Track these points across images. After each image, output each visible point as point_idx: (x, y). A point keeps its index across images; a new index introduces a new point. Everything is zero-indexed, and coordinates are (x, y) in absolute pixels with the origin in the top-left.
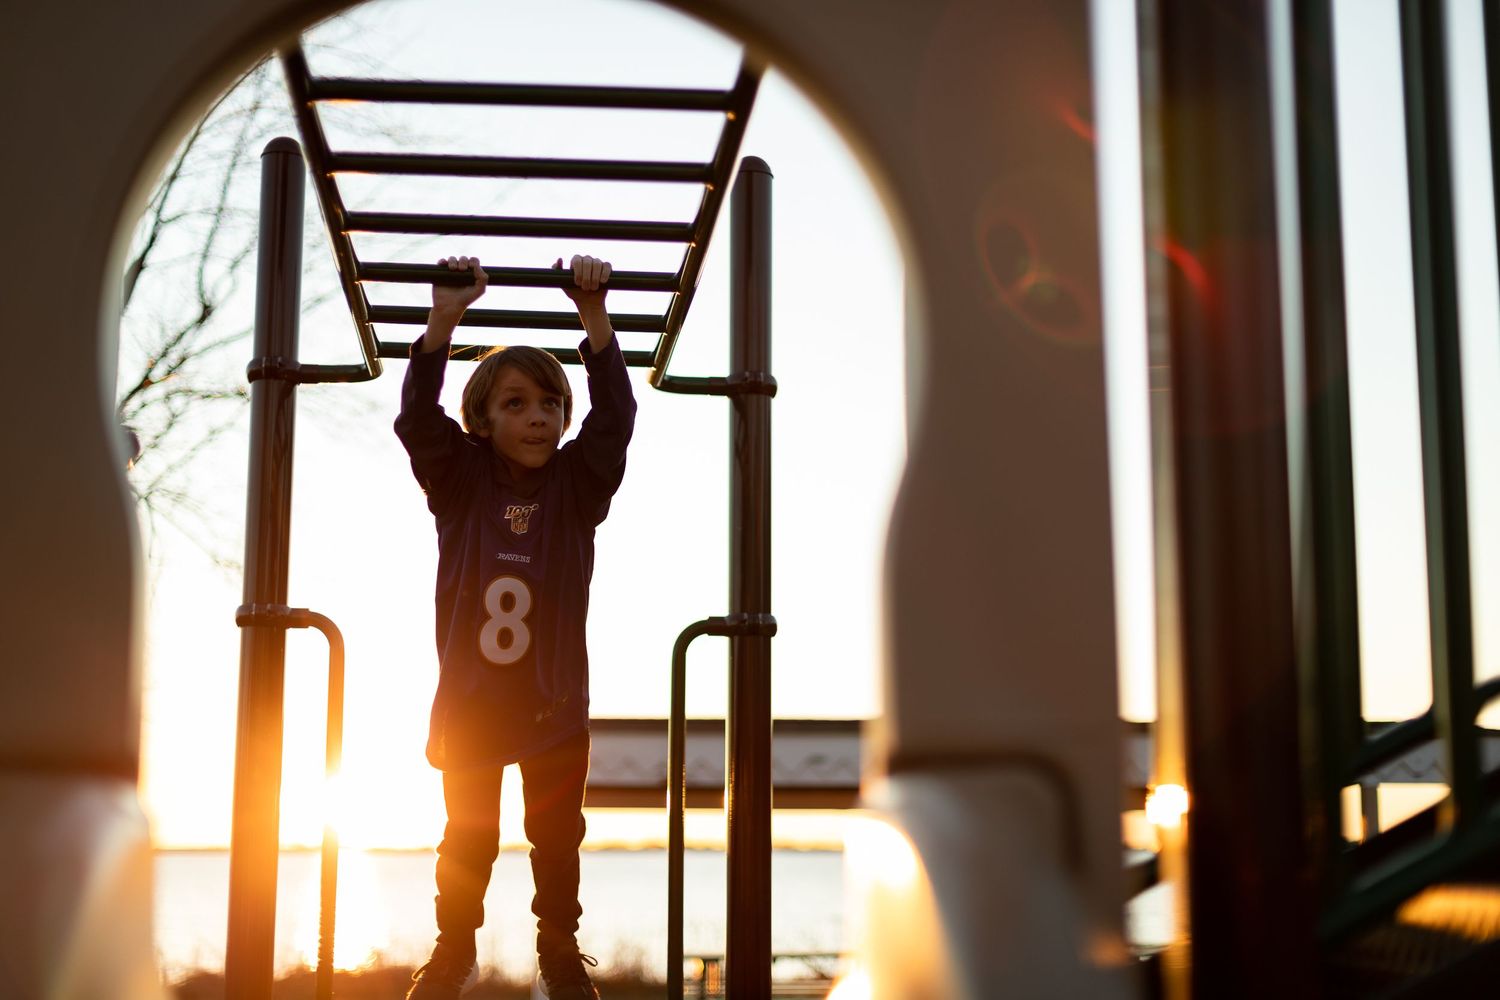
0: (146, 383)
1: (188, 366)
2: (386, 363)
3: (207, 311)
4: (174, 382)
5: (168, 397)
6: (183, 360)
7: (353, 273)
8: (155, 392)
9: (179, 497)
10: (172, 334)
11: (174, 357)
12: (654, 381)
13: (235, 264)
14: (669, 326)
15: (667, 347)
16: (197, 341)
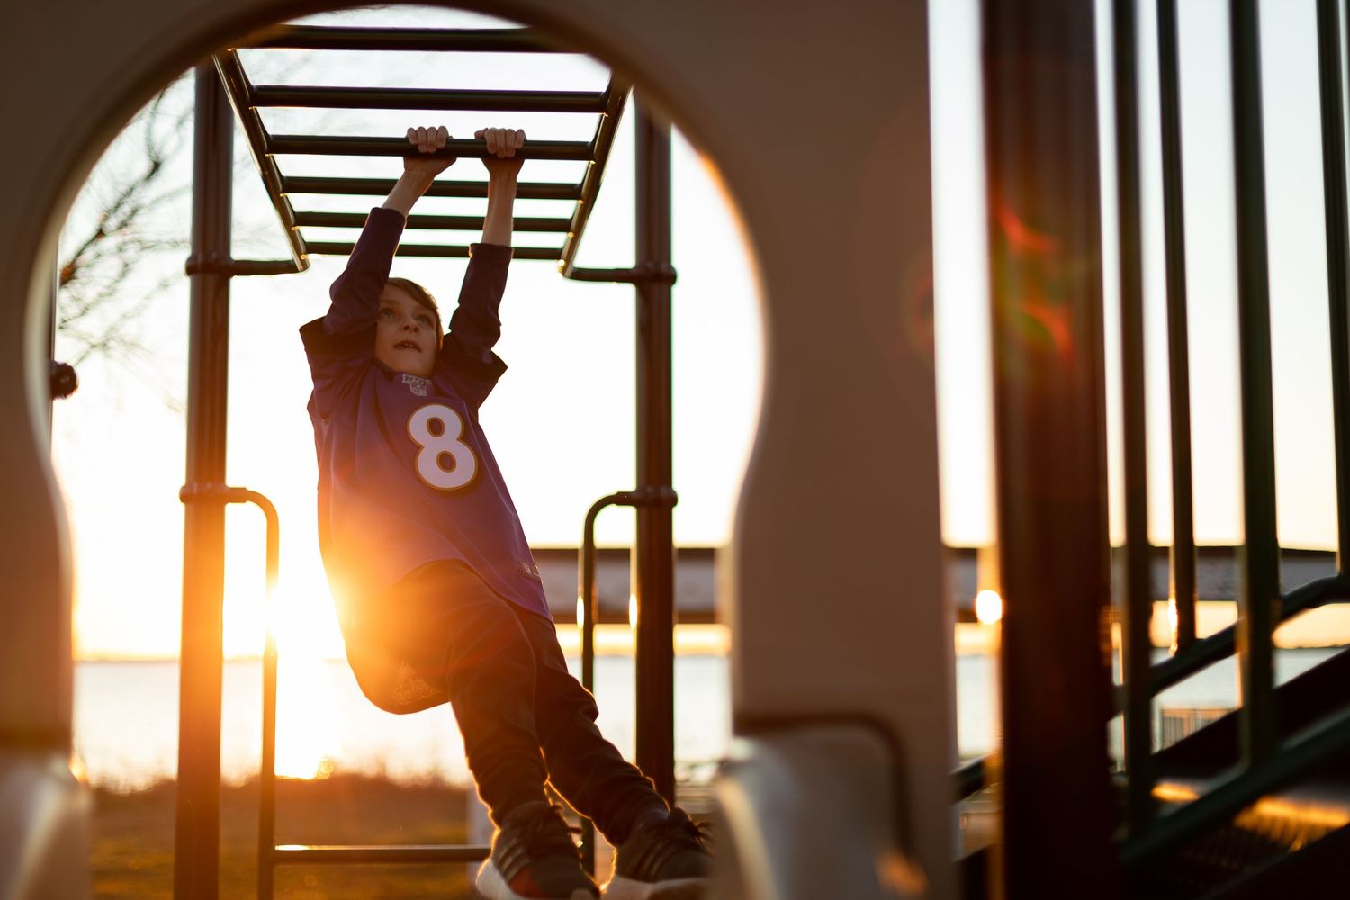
0: (100, 234)
1: (139, 220)
2: (312, 258)
3: (156, 166)
4: (128, 234)
5: (120, 250)
6: (134, 212)
7: (278, 186)
8: (109, 243)
9: (132, 345)
10: (123, 188)
11: (126, 209)
12: (564, 271)
13: (181, 122)
14: (575, 227)
15: (574, 244)
16: (147, 195)
